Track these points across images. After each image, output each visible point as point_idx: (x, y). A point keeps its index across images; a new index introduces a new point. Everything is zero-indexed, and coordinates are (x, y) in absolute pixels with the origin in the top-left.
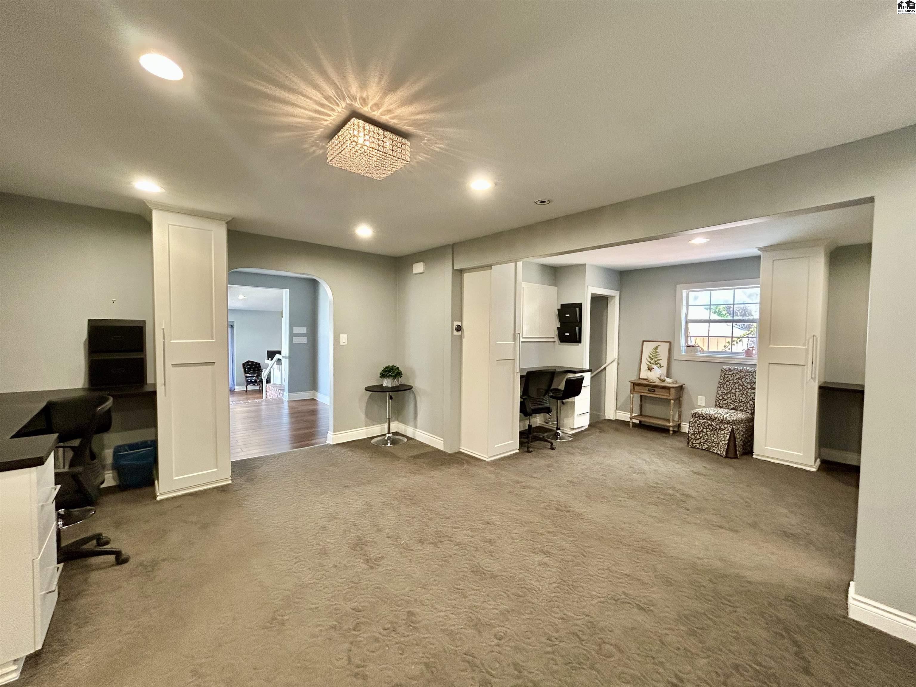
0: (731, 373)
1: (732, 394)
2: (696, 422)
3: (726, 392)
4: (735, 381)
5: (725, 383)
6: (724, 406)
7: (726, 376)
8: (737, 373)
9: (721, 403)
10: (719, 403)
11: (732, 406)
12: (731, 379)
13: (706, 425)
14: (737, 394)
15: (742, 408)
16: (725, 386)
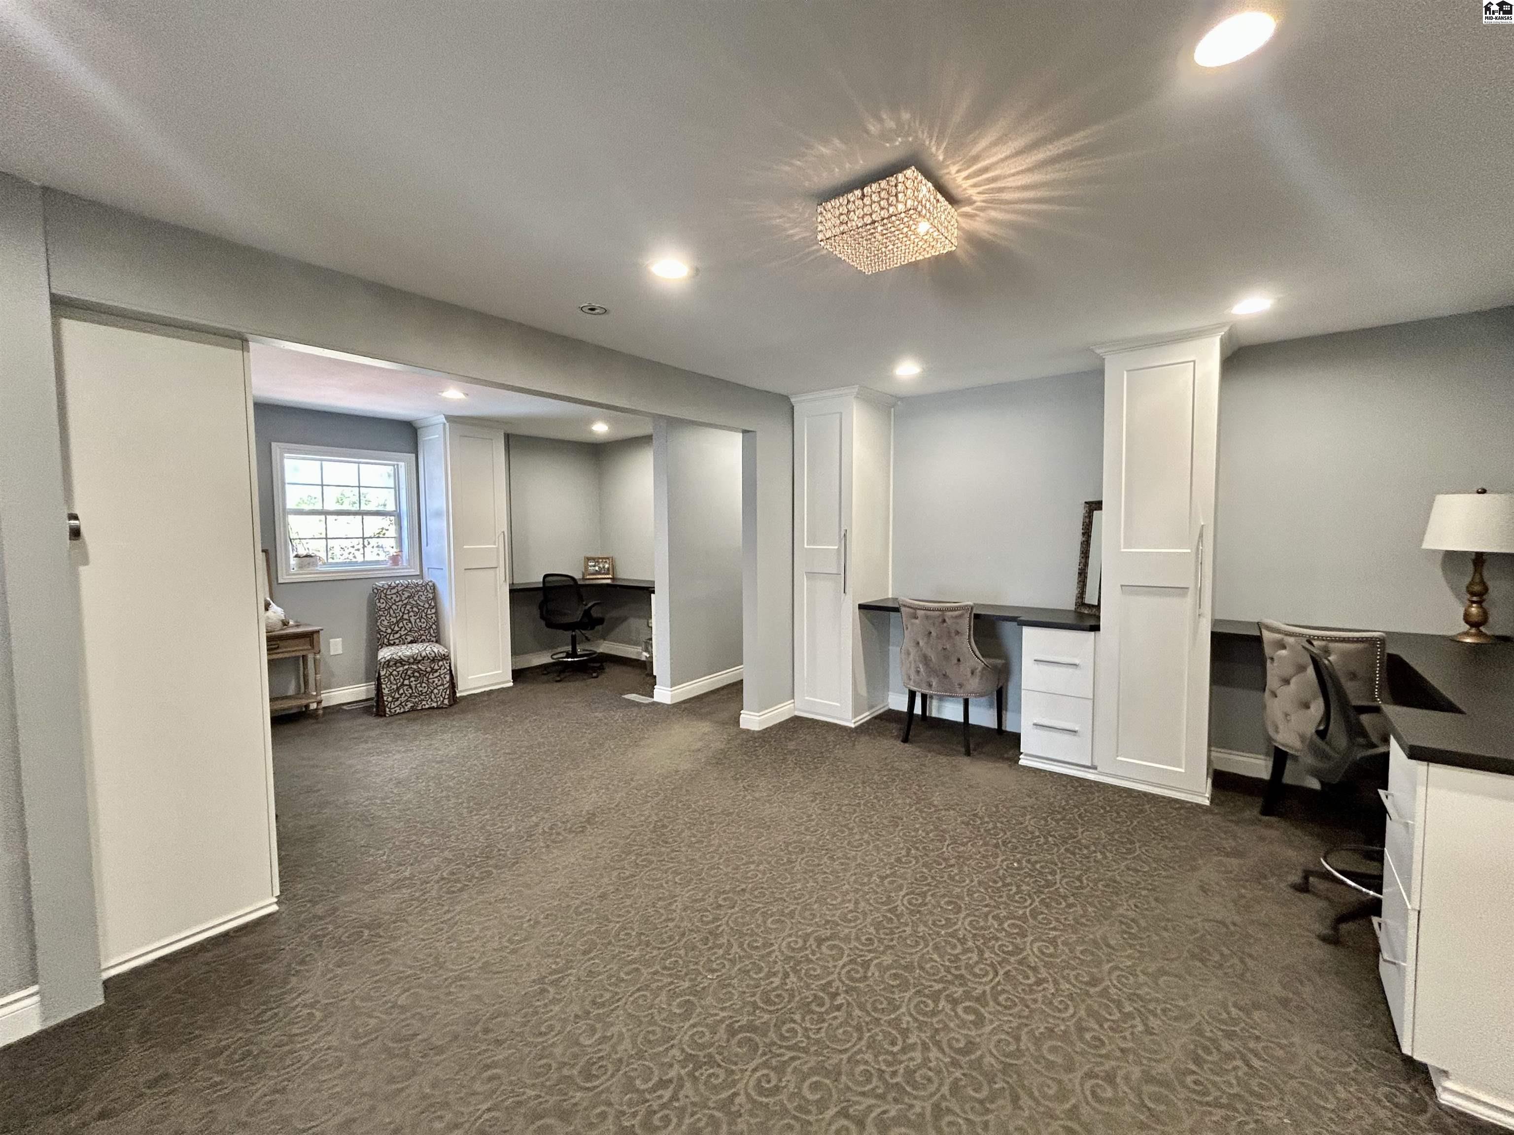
0: (394, 591)
1: (405, 622)
2: (391, 674)
3: (394, 620)
4: (405, 602)
5: (391, 607)
6: (397, 641)
7: (389, 597)
8: (403, 590)
9: (391, 638)
10: (388, 640)
11: (409, 639)
12: (397, 600)
13: (409, 672)
14: (412, 619)
15: (424, 637)
16: (392, 612)
